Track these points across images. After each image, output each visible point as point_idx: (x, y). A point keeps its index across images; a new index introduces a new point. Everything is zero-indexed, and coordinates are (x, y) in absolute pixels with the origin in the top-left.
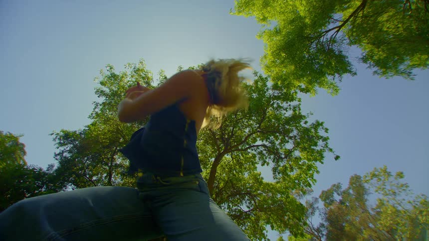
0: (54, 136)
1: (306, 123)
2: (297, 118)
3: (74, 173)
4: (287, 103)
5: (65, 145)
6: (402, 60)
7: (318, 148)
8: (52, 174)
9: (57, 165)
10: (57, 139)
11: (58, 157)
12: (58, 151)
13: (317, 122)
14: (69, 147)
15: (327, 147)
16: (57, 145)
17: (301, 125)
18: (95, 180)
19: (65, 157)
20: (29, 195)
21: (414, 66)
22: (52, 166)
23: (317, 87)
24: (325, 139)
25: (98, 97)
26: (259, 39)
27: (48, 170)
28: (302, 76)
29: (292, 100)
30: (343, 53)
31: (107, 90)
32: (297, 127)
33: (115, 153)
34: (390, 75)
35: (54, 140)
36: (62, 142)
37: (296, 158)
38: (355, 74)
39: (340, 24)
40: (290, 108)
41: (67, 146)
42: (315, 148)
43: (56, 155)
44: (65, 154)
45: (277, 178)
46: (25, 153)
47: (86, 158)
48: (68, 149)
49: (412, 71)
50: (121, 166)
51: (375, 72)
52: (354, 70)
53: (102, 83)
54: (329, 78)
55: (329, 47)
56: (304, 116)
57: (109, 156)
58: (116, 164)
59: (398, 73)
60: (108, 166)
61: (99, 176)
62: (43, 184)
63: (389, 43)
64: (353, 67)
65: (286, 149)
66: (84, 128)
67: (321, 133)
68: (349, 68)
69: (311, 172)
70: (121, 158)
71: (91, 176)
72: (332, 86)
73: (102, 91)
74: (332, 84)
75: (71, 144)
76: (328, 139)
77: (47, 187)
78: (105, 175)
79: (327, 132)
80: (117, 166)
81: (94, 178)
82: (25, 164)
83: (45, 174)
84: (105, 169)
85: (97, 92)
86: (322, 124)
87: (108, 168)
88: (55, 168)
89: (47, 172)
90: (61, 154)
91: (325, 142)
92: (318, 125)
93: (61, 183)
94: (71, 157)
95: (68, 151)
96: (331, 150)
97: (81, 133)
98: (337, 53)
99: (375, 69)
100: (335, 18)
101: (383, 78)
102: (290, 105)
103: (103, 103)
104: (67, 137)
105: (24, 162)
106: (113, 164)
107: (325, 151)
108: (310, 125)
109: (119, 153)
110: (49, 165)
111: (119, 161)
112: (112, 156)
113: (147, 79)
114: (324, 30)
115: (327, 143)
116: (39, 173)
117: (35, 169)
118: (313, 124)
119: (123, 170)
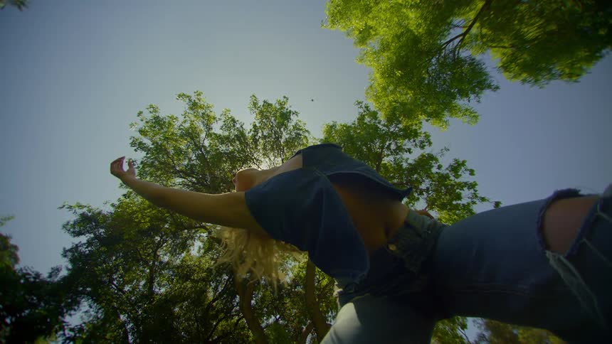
1: (439, 167)
5: (81, 235)
7: (464, 201)
8: (56, 282)
9: (66, 266)
11: (69, 254)
13: (456, 161)
14: (83, 239)
15: (476, 196)
17: (433, 172)
18: (128, 291)
19: (81, 253)
22: (57, 270)
23: (447, 117)
24: (472, 186)
25: (136, 150)
26: (360, 63)
27: (50, 276)
29: (416, 136)
31: (148, 142)
32: (428, 175)
33: (159, 245)
35: (65, 227)
36: (77, 229)
38: (497, 88)
39: (465, 30)
41: (83, 236)
42: (459, 202)
43: (65, 251)
44: (80, 249)
47: (114, 258)
48: (86, 241)
50: (168, 266)
51: (524, 81)
52: (494, 83)
53: (142, 132)
54: (461, 102)
56: (436, 158)
57: (150, 250)
58: (161, 263)
60: (149, 267)
61: (135, 284)
62: (40, 299)
64: (493, 79)
67: (465, 177)
68: (487, 82)
70: (168, 254)
71: (123, 285)
72: (468, 113)
73: (140, 143)
74: (467, 110)
75: (90, 233)
76: (476, 184)
77: (46, 305)
78: (144, 282)
79: (474, 175)
80: (162, 266)
81: (127, 288)
83: (44, 282)
84: (143, 272)
85: (133, 144)
86: (463, 164)
87: (148, 270)
88: (64, 273)
89: (49, 280)
90: (74, 249)
91: (472, 191)
92: (456, 167)
96: (483, 199)
101: (536, 88)
102: (415, 141)
103: (142, 162)
106: (157, 263)
107: (474, 203)
108: (447, 169)
109: (166, 246)
110: (52, 269)
111: (166, 259)
112: (155, 252)
113: (208, 120)
114: (443, 41)
115: (476, 191)
116: (34, 282)
117: (29, 274)
118: (451, 166)
119: (171, 273)
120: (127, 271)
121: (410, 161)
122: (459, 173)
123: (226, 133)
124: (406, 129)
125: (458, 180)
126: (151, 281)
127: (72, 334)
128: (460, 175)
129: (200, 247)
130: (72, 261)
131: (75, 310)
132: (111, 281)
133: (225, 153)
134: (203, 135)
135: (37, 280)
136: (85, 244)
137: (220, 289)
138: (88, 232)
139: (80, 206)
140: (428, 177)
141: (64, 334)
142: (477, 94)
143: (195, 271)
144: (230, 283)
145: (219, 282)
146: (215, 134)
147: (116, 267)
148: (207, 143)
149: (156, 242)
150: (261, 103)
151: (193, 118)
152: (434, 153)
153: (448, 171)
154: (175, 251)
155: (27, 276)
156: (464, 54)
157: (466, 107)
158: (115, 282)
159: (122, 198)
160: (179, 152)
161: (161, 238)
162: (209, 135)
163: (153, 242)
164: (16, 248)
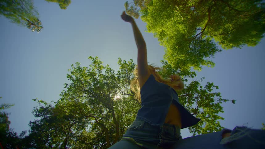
1: (201, 87)
5: (39, 116)
7: (215, 102)
8: (22, 139)
10: (35, 112)
11: (32, 124)
12: (32, 121)
13: (209, 83)
14: (39, 119)
15: (221, 99)
16: (34, 116)
22: (24, 133)
23: (201, 65)
24: (218, 95)
25: (68, 79)
26: (161, 45)
27: (20, 136)
31: (74, 77)
33: (71, 126)
35: (33, 112)
36: (38, 114)
37: (202, 113)
38: (221, 50)
42: (213, 103)
43: (30, 123)
45: (193, 132)
51: (232, 47)
52: (219, 49)
53: (72, 73)
61: (57, 144)
64: (218, 47)
65: (193, 109)
67: (214, 90)
68: (216, 49)
69: (216, 122)
70: (75, 130)
74: (209, 62)
75: (43, 116)
76: (220, 94)
78: (62, 143)
79: (218, 88)
81: (53, 145)
83: (17, 138)
84: (63, 138)
85: (68, 77)
86: (212, 84)
88: (27, 134)
89: (19, 137)
90: (34, 123)
91: (219, 97)
92: (209, 86)
96: (225, 100)
100: (198, 29)
103: (70, 86)
107: (221, 103)
108: (205, 87)
109: (75, 126)
110: (22, 132)
111: (74, 132)
112: (70, 128)
113: (100, 68)
114: (194, 36)
115: (220, 96)
116: (13, 137)
117: (11, 133)
118: (207, 86)
119: (75, 139)
120: (55, 137)
121: (187, 85)
122: (211, 89)
123: (107, 75)
124: (184, 71)
125: (211, 93)
126: (65, 143)
128: (212, 90)
129: (90, 127)
130: (32, 128)
132: (47, 141)
133: (106, 84)
134: (97, 75)
135: (14, 136)
136: (39, 121)
138: (42, 115)
139: (42, 102)
140: (196, 92)
142: (212, 55)
143: (87, 139)
144: (103, 147)
145: (97, 146)
146: (102, 75)
147: (51, 134)
148: (98, 78)
149: (71, 123)
150: (122, 61)
151: (94, 67)
152: (198, 80)
153: (205, 89)
154: (79, 128)
155: (10, 134)
156: (204, 38)
157: (208, 60)
158: (49, 142)
159: (60, 100)
160: (86, 82)
161: (73, 121)
162: (100, 75)
163: (70, 123)
164: (9, 122)
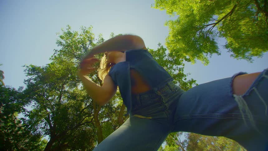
0: (25, 68)
1: (185, 79)
2: (181, 75)
3: (37, 94)
4: (176, 66)
5: (32, 75)
6: (247, 50)
8: (22, 93)
9: (25, 87)
10: (27, 71)
11: (27, 82)
12: (27, 78)
13: (192, 80)
16: (26, 74)
17: (182, 80)
18: (50, 99)
19: (32, 83)
20: (5, 105)
21: (253, 55)
22: (22, 88)
23: (196, 59)
25: (58, 46)
27: (19, 90)
28: (188, 51)
29: (179, 64)
30: (215, 41)
31: (64, 42)
32: (179, 81)
33: (65, 83)
34: (240, 58)
35: (25, 71)
36: (30, 73)
38: (220, 54)
39: (216, 22)
40: (177, 69)
41: (33, 76)
43: (25, 81)
44: (31, 81)
46: (3, 77)
47: (45, 85)
48: (34, 78)
49: (252, 57)
50: (68, 92)
52: (219, 52)
53: (61, 37)
54: (205, 54)
55: (207, 36)
56: (185, 75)
57: (61, 85)
58: (65, 91)
59: (244, 57)
60: (60, 92)
61: (53, 97)
62: (15, 98)
63: (242, 39)
64: (219, 50)
66: (45, 66)
68: (216, 50)
70: (68, 87)
71: (48, 97)
72: (205, 60)
73: (61, 43)
74: (205, 58)
75: (36, 75)
77: (18, 101)
78: (57, 97)
80: (65, 92)
81: (50, 98)
82: (3, 84)
83: (16, 92)
84: (57, 93)
85: (57, 43)
86: (195, 81)
87: (59, 93)
88: (24, 89)
89: (18, 91)
90: (29, 80)
93: (28, 99)
94: (35, 83)
95: (34, 79)
97: (43, 68)
98: (211, 40)
99: (232, 53)
100: (213, 18)
101: (236, 59)
102: (177, 67)
103: (61, 50)
104: (34, 70)
105: (2, 83)
106: (63, 91)
108: (188, 81)
110: (20, 87)
111: (67, 89)
112: (63, 86)
114: (205, 24)
116: (12, 92)
117: (10, 88)
118: (190, 81)
119: (69, 94)
120: (50, 91)
122: (192, 84)
126: (60, 97)
127: (28, 113)
129: (82, 87)
130: (27, 86)
131: (29, 104)
132: (44, 95)
135: (14, 91)
137: (88, 104)
141: (25, 113)
142: (211, 54)
143: (79, 96)
145: (87, 102)
146: (94, 44)
149: (64, 81)
154: (71, 86)
160: (77, 49)
161: (66, 80)
